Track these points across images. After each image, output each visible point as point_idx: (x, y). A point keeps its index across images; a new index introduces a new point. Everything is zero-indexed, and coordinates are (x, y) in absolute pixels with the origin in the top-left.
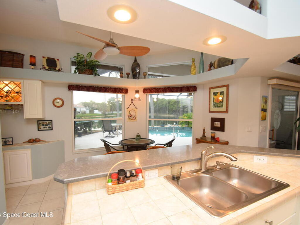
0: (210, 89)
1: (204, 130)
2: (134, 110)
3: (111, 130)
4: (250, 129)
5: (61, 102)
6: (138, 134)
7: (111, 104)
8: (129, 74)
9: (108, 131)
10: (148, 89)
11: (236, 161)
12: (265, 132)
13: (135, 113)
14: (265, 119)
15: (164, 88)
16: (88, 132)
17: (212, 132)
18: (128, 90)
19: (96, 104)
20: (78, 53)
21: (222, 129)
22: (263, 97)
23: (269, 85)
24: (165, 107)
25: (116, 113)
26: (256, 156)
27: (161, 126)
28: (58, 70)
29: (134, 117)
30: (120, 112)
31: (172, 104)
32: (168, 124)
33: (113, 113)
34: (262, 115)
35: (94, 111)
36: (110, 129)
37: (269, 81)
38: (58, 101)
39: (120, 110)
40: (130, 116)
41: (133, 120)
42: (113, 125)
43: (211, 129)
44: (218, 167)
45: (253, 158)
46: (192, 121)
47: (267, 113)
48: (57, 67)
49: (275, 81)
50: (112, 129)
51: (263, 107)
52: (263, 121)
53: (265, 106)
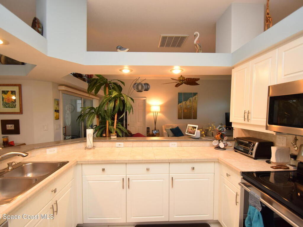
4: (46, 128)
11: (27, 157)
12: (59, 129)
14: (58, 119)
17: (3, 137)
21: (17, 131)
22: (55, 99)
23: (60, 90)
26: (48, 149)
34: (55, 115)
37: (59, 87)
44: (10, 168)
45: (46, 152)
47: (60, 113)
49: (63, 88)
51: (56, 108)
52: (57, 120)
53: (57, 107)
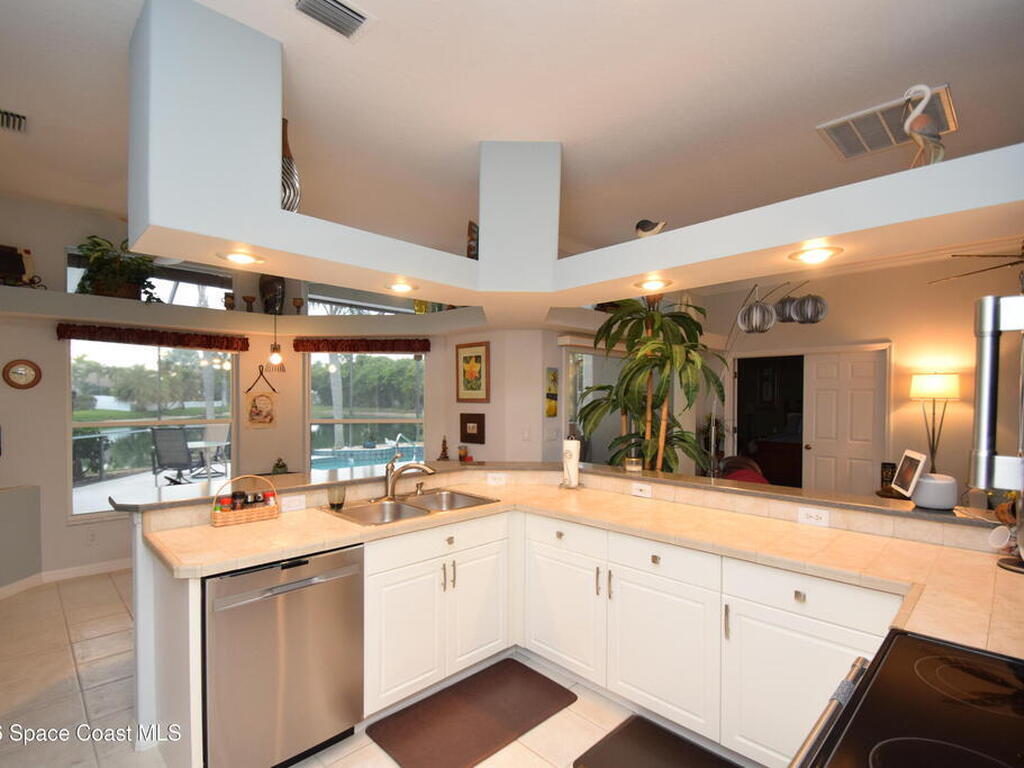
0: (458, 347)
1: (444, 442)
2: (267, 397)
3: (185, 461)
4: (526, 436)
5: (31, 374)
6: (280, 460)
7: (174, 374)
8: (254, 299)
9: (170, 466)
10: (308, 341)
13: (272, 404)
14: (555, 415)
15: (352, 340)
16: (87, 475)
17: (461, 448)
18: (249, 341)
19: (104, 371)
20: (94, 237)
21: (480, 437)
22: (549, 369)
23: (562, 346)
24: (389, 384)
25: (201, 408)
27: (365, 447)
28: (28, 281)
29: (269, 414)
30: (217, 404)
31: (411, 377)
32: (387, 440)
33: (183, 408)
34: (548, 406)
35: (96, 400)
36: (183, 459)
37: (559, 338)
38: (21, 369)
39: (217, 398)
40: (255, 414)
41: (265, 422)
42: (191, 445)
43: (462, 440)
44: (419, 493)
45: (486, 478)
46: (421, 424)
47: (559, 400)
48: (24, 273)
49: (567, 340)
50: (190, 458)
51: (550, 390)
52: (551, 419)
53: (553, 388)
